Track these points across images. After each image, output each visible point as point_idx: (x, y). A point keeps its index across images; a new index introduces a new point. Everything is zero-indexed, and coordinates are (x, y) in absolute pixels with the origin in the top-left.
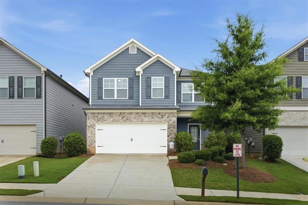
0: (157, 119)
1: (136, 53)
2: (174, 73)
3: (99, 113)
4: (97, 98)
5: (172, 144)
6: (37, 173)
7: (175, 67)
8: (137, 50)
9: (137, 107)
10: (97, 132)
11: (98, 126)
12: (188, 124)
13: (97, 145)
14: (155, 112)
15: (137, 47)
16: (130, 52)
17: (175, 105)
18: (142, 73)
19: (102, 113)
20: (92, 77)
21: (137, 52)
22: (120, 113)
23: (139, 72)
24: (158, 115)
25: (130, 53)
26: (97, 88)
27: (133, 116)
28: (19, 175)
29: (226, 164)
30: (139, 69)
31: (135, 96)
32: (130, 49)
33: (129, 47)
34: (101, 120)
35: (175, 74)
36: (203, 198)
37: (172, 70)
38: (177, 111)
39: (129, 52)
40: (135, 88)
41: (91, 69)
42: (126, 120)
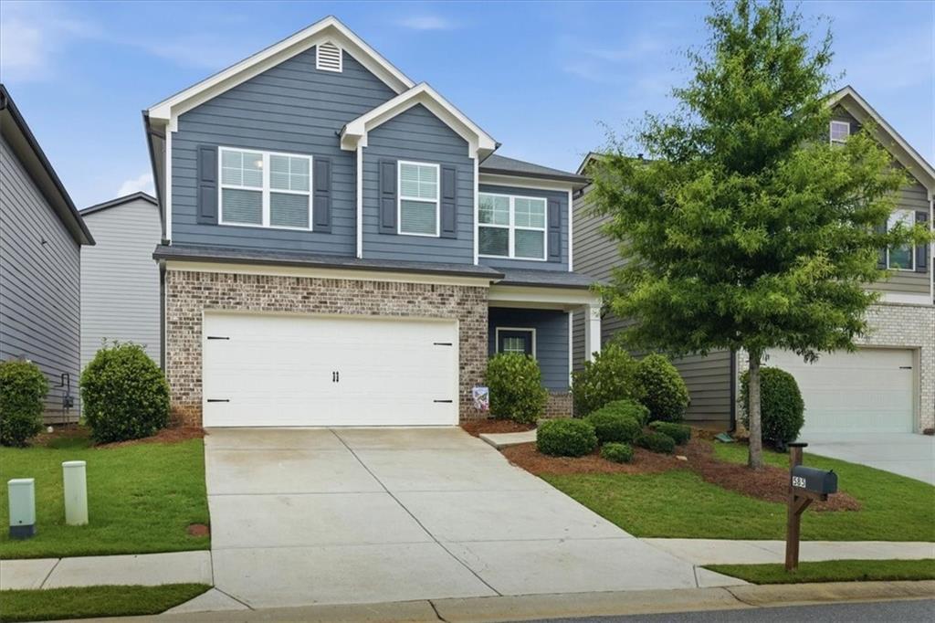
0: (425, 306)
1: (340, 70)
2: (472, 154)
3: (214, 277)
4: (193, 220)
5: (481, 394)
6: (78, 508)
7: (476, 137)
8: (343, 59)
9: (346, 261)
10: (208, 347)
11: (211, 326)
12: (497, 329)
13: (206, 395)
14: (418, 282)
15: (343, 51)
16: (318, 64)
17: (476, 263)
18: (363, 142)
19: (226, 275)
20: (173, 139)
21: (343, 68)
22: (295, 281)
23: (354, 139)
24: (428, 294)
25: (318, 67)
26: (193, 184)
27: (344, 292)
28: (14, 522)
29: (684, 458)
30: (357, 128)
31: (335, 222)
32: (318, 52)
33: (315, 47)
34: (225, 303)
35: (473, 159)
36: (792, 571)
37: (466, 144)
38: (491, 283)
39: (315, 64)
40: (335, 195)
41: (174, 109)
42: (320, 306)
